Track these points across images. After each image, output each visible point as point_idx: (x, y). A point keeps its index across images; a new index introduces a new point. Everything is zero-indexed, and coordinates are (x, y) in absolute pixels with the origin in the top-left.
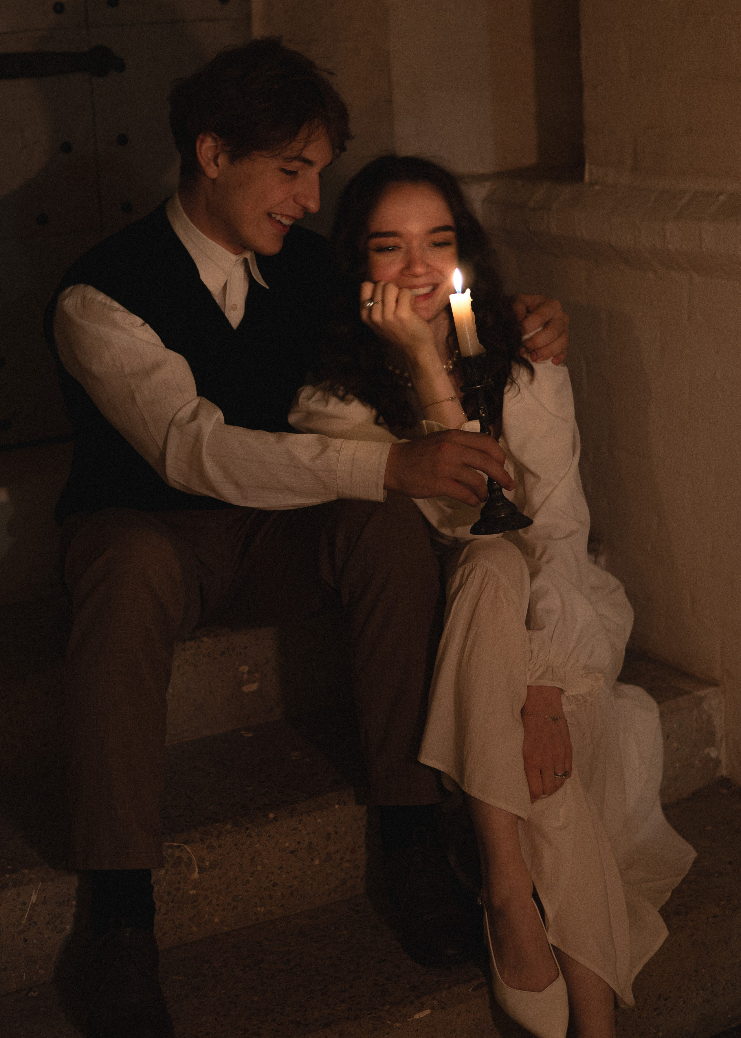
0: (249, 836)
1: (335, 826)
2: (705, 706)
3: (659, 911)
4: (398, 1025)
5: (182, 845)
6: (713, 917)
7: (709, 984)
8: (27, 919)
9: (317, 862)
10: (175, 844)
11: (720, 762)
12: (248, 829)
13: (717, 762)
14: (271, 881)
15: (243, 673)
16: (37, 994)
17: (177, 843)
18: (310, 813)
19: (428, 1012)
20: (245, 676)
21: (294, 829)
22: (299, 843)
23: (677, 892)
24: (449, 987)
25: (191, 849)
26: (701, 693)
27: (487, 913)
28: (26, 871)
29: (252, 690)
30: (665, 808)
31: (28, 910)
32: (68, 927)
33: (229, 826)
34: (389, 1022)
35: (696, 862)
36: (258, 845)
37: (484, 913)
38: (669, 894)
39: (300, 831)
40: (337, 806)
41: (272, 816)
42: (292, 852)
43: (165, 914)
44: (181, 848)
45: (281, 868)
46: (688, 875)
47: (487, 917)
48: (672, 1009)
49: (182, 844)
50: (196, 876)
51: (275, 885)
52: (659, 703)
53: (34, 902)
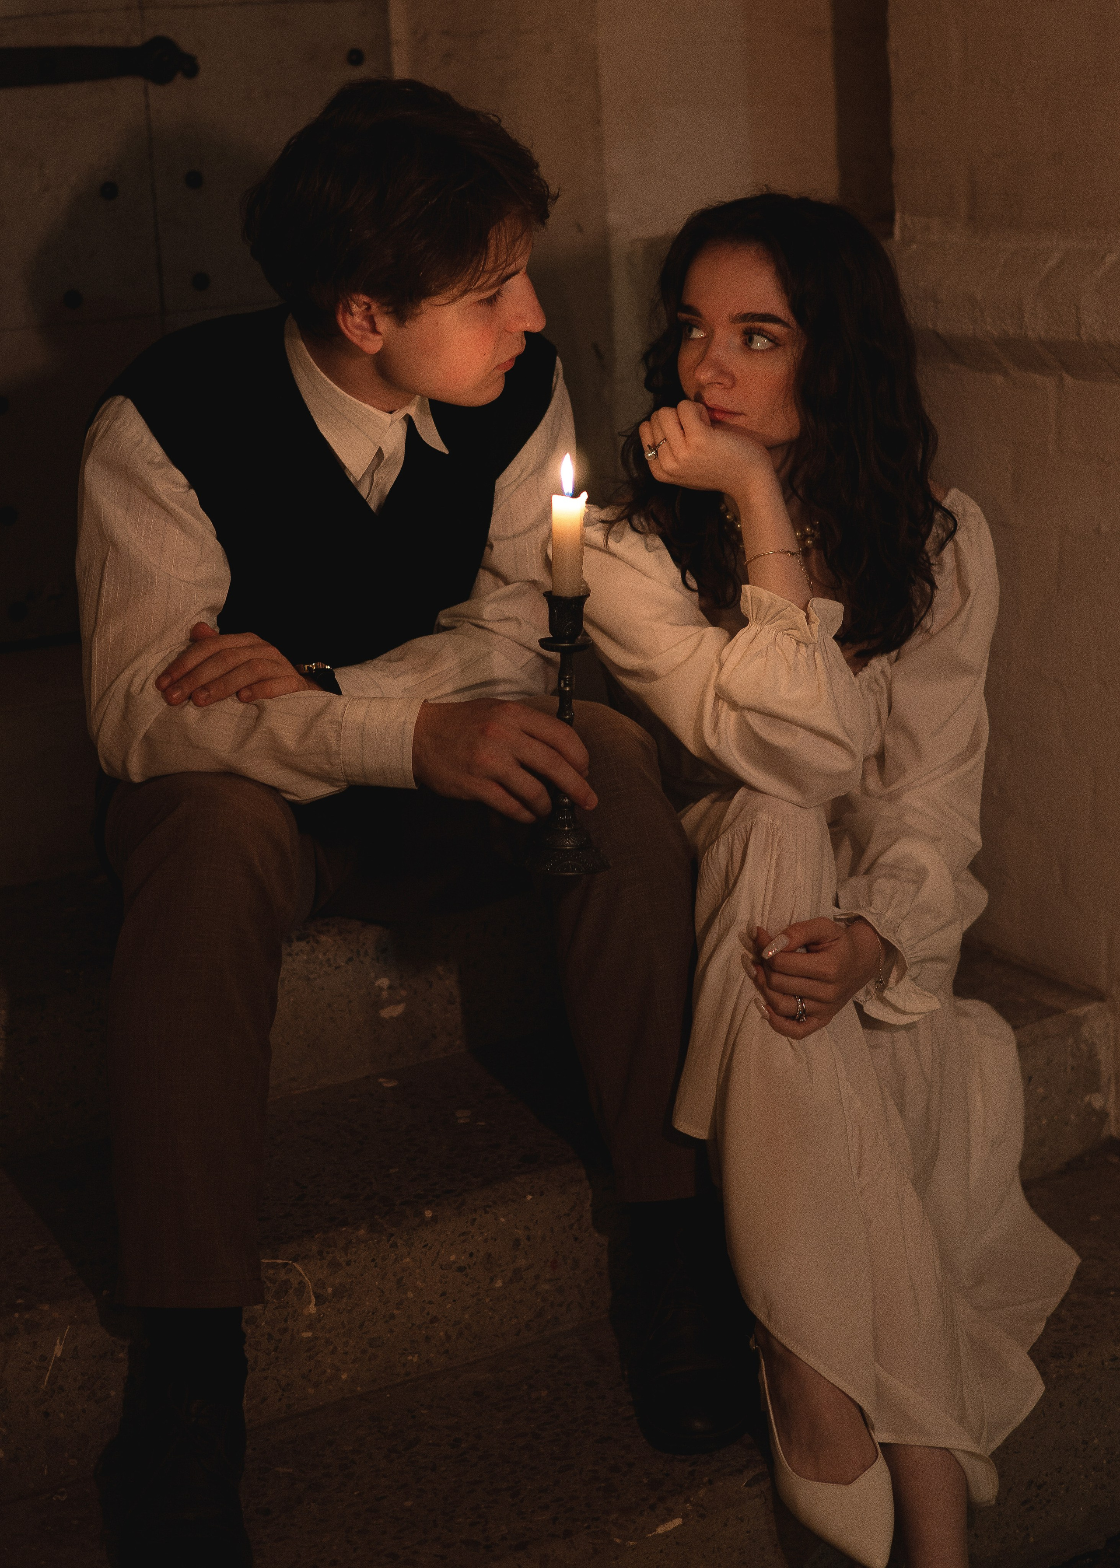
0: (394, 1246)
1: (527, 1228)
2: (1085, 1031)
3: (1028, 1353)
4: (631, 1543)
5: (290, 1262)
6: (1112, 1360)
7: (1105, 1462)
8: (48, 1382)
9: (499, 1283)
10: (280, 1261)
11: (1107, 1115)
12: (392, 1235)
13: (1103, 1115)
14: (428, 1314)
15: (381, 989)
16: (64, 1498)
17: (281, 1259)
18: (488, 1209)
19: (678, 1521)
20: (385, 994)
21: (464, 1234)
22: (471, 1255)
23: (1054, 1320)
24: (710, 1482)
25: (304, 1270)
26: (1080, 1011)
27: (764, 1361)
28: (46, 1307)
29: (395, 1015)
30: (1027, 1186)
31: (50, 1368)
32: (113, 1393)
33: (362, 1232)
34: (618, 1541)
35: (1080, 1274)
36: (408, 1260)
37: (760, 1363)
38: (1043, 1324)
39: (473, 1236)
40: (529, 1197)
41: (428, 1214)
42: (461, 1269)
43: (264, 1370)
44: (288, 1267)
45: (443, 1294)
46: (1067, 1294)
47: (764, 1370)
48: (1049, 1501)
49: (290, 1260)
50: (312, 1309)
51: (434, 1320)
52: (1015, 1028)
53: (59, 1355)
